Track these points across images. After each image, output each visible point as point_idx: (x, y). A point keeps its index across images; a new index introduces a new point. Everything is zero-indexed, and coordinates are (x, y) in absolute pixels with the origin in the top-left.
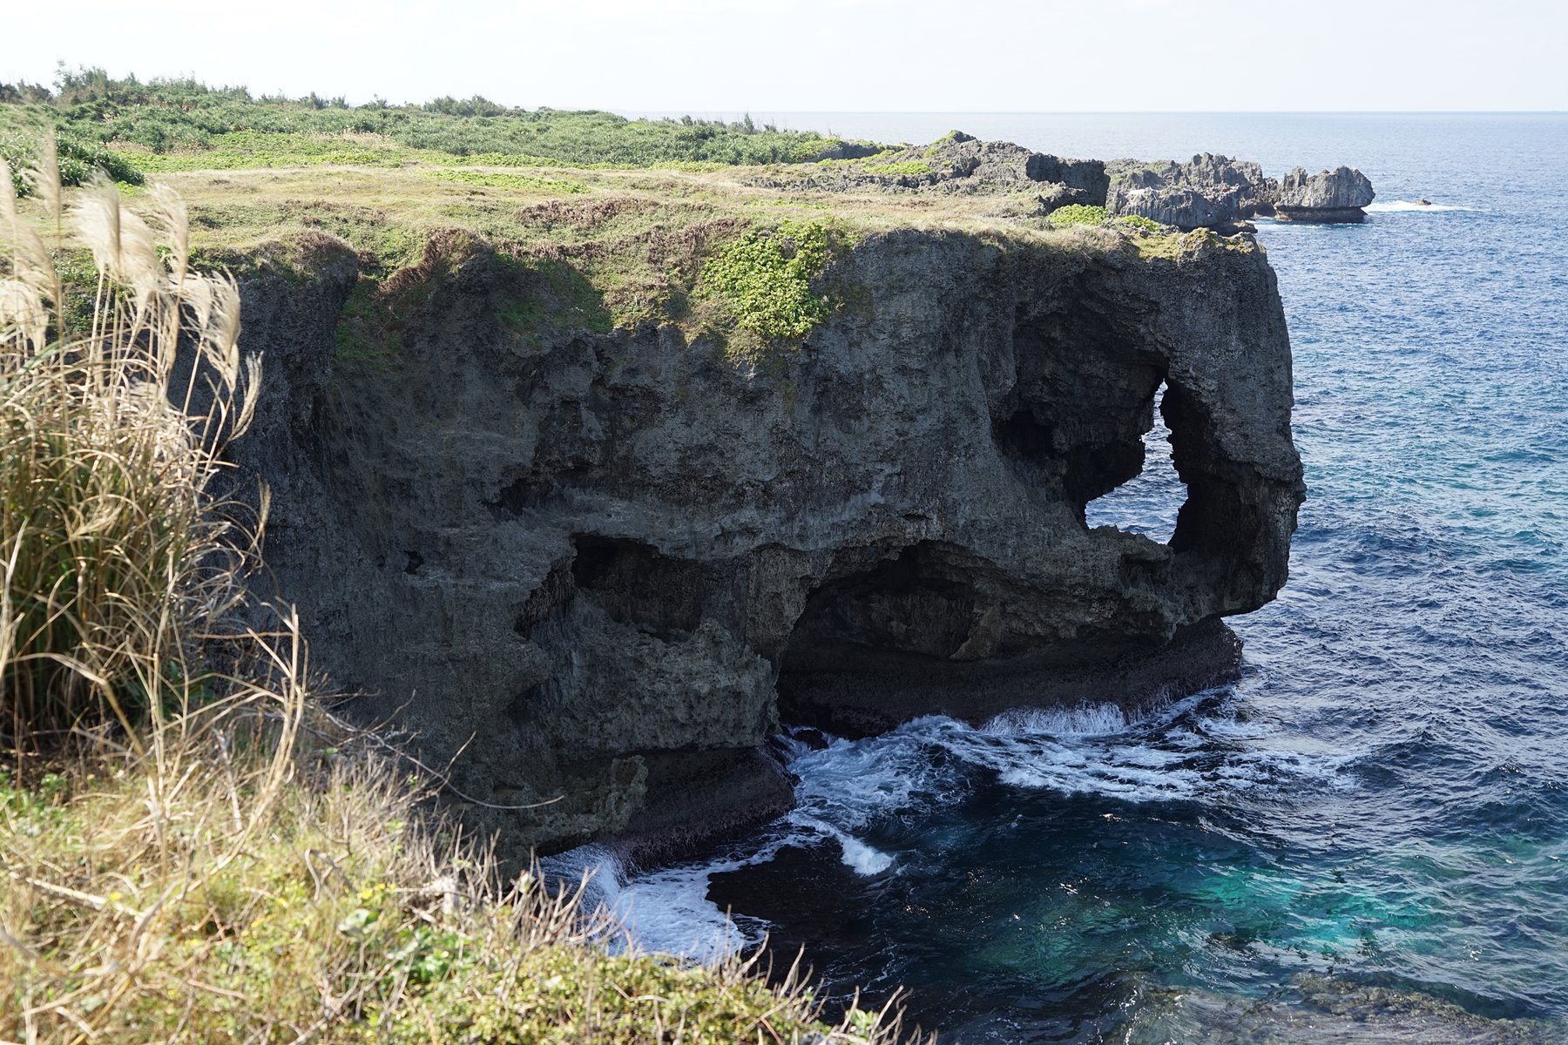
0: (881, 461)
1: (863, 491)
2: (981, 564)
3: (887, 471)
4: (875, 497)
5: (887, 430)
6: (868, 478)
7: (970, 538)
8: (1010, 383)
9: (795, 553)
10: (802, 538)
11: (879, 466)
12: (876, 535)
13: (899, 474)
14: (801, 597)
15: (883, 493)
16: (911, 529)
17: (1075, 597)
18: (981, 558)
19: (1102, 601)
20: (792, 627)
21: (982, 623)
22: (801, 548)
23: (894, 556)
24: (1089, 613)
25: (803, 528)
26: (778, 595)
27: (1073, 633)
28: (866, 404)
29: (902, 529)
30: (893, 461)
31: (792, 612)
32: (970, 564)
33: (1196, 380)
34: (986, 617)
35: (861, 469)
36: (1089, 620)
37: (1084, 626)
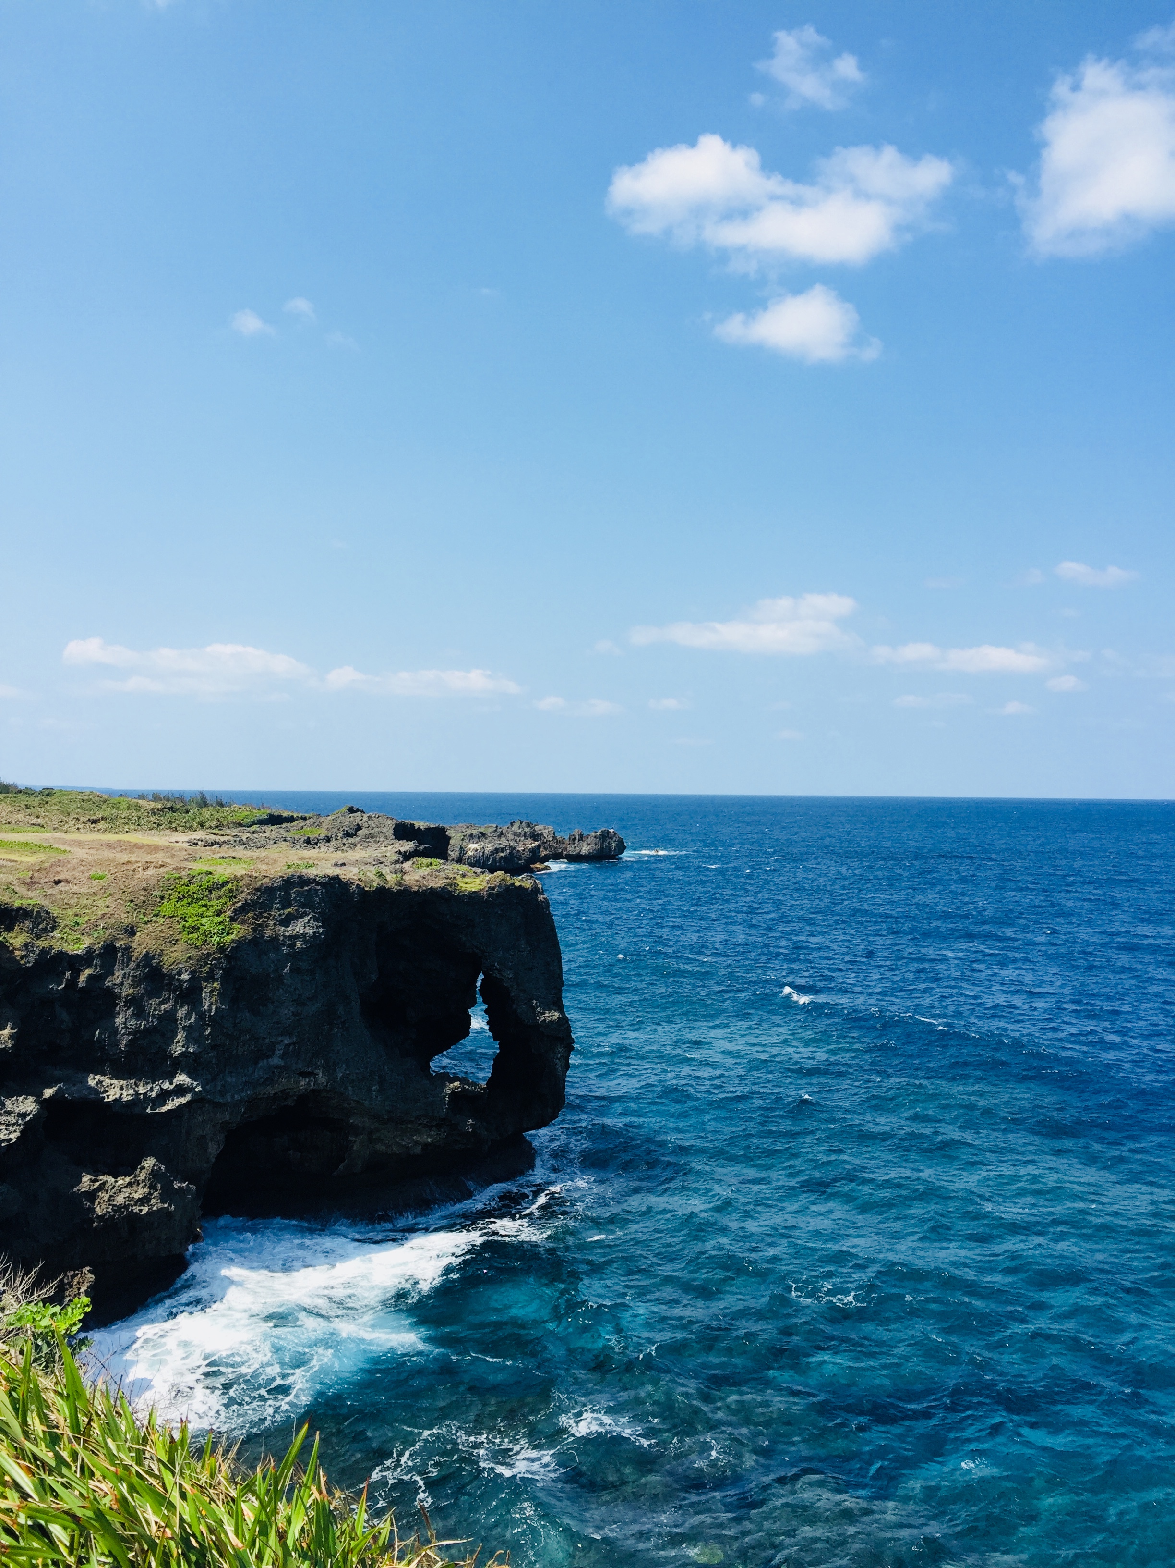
0: (282, 1035)
1: (268, 1057)
2: (353, 1105)
3: (286, 1042)
4: (276, 1061)
5: (286, 1012)
6: (272, 1048)
7: (346, 1088)
8: (374, 977)
9: (217, 1105)
10: (222, 1093)
11: (280, 1039)
12: (276, 1088)
13: (294, 1044)
14: (221, 1137)
15: (282, 1057)
16: (303, 1082)
17: (420, 1124)
18: (354, 1101)
19: (439, 1127)
20: (213, 1160)
21: (355, 1148)
22: (221, 1101)
23: (289, 1102)
24: (429, 1136)
25: (223, 1086)
26: (203, 1137)
27: (418, 1150)
28: (270, 995)
29: (297, 1082)
30: (290, 1035)
31: (213, 1150)
32: (346, 1105)
33: (499, 971)
34: (357, 1143)
35: (267, 1041)
36: (429, 1140)
37: (426, 1146)
